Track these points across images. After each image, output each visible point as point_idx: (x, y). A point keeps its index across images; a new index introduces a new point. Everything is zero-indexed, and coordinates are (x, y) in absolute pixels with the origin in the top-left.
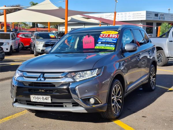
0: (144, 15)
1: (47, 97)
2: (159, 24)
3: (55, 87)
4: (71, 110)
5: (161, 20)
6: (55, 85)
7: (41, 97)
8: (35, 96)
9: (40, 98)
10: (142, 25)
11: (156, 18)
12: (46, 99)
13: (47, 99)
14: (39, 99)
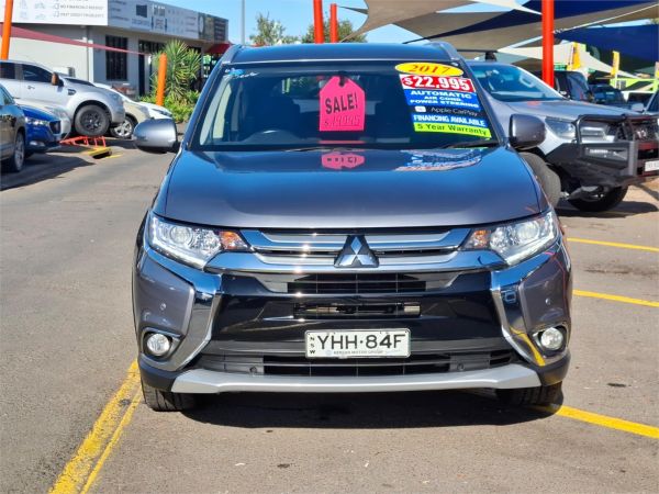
0: (101, 8)
1: (392, 333)
2: (152, 45)
3: (424, 290)
4: (495, 381)
5: (158, 31)
6: (423, 283)
7: (362, 335)
8: (331, 334)
9: (355, 342)
10: (91, 46)
11: (141, 23)
12: (386, 342)
13: (392, 341)
14: (351, 346)
